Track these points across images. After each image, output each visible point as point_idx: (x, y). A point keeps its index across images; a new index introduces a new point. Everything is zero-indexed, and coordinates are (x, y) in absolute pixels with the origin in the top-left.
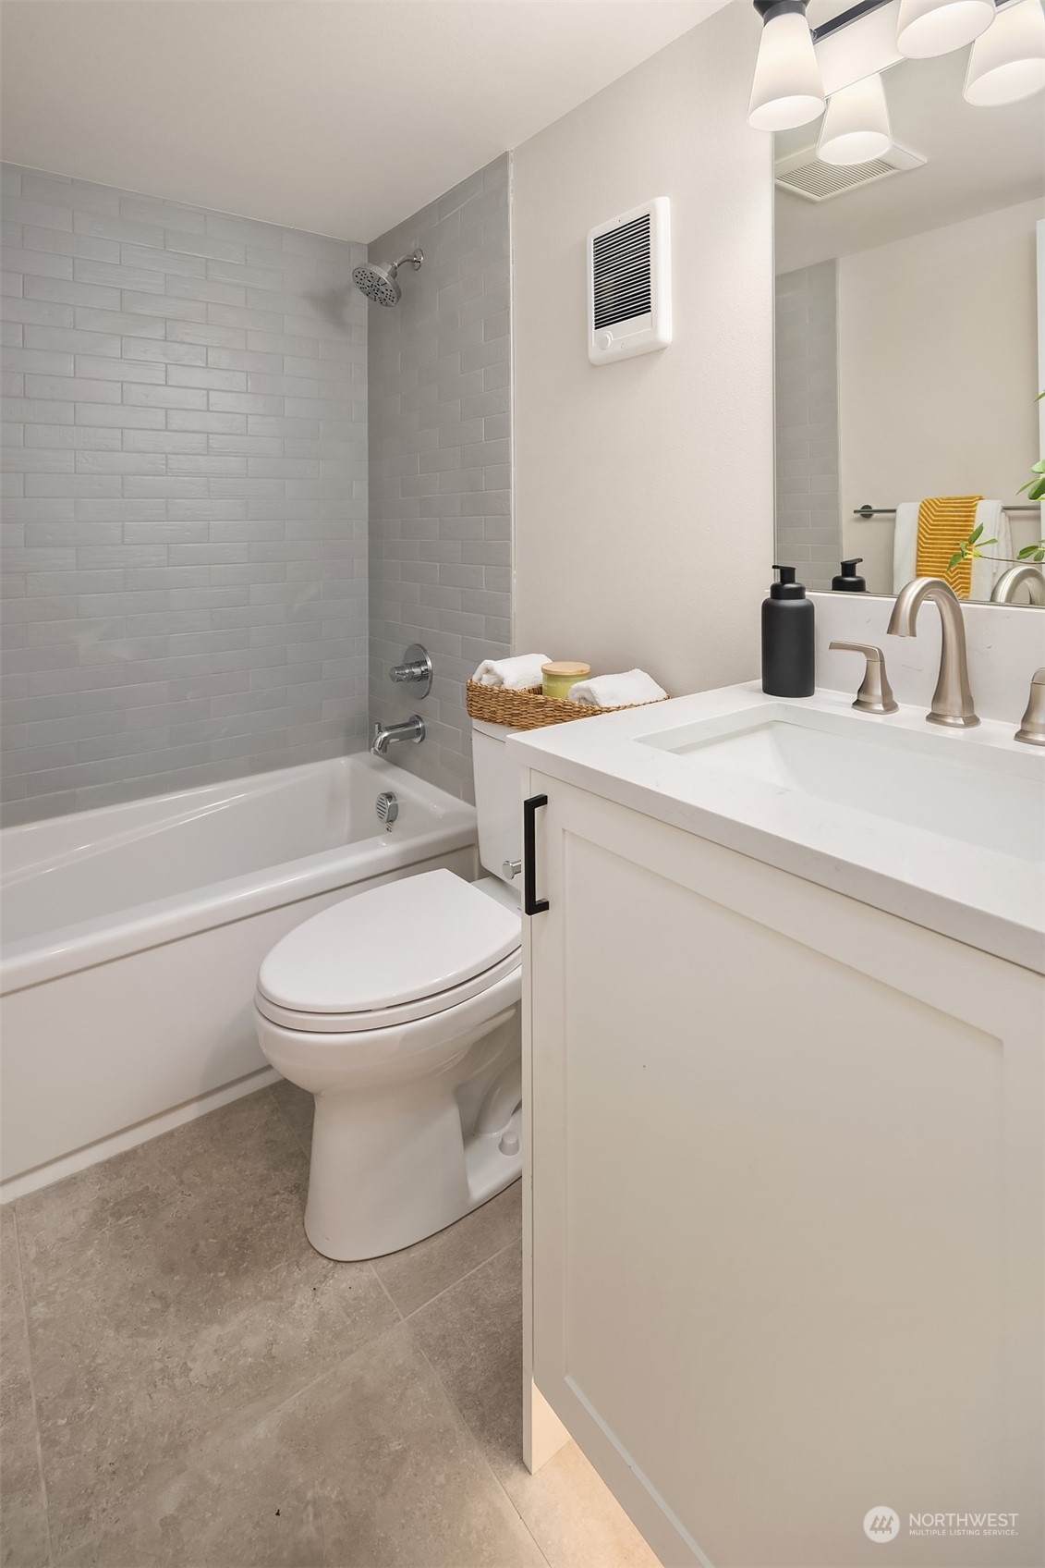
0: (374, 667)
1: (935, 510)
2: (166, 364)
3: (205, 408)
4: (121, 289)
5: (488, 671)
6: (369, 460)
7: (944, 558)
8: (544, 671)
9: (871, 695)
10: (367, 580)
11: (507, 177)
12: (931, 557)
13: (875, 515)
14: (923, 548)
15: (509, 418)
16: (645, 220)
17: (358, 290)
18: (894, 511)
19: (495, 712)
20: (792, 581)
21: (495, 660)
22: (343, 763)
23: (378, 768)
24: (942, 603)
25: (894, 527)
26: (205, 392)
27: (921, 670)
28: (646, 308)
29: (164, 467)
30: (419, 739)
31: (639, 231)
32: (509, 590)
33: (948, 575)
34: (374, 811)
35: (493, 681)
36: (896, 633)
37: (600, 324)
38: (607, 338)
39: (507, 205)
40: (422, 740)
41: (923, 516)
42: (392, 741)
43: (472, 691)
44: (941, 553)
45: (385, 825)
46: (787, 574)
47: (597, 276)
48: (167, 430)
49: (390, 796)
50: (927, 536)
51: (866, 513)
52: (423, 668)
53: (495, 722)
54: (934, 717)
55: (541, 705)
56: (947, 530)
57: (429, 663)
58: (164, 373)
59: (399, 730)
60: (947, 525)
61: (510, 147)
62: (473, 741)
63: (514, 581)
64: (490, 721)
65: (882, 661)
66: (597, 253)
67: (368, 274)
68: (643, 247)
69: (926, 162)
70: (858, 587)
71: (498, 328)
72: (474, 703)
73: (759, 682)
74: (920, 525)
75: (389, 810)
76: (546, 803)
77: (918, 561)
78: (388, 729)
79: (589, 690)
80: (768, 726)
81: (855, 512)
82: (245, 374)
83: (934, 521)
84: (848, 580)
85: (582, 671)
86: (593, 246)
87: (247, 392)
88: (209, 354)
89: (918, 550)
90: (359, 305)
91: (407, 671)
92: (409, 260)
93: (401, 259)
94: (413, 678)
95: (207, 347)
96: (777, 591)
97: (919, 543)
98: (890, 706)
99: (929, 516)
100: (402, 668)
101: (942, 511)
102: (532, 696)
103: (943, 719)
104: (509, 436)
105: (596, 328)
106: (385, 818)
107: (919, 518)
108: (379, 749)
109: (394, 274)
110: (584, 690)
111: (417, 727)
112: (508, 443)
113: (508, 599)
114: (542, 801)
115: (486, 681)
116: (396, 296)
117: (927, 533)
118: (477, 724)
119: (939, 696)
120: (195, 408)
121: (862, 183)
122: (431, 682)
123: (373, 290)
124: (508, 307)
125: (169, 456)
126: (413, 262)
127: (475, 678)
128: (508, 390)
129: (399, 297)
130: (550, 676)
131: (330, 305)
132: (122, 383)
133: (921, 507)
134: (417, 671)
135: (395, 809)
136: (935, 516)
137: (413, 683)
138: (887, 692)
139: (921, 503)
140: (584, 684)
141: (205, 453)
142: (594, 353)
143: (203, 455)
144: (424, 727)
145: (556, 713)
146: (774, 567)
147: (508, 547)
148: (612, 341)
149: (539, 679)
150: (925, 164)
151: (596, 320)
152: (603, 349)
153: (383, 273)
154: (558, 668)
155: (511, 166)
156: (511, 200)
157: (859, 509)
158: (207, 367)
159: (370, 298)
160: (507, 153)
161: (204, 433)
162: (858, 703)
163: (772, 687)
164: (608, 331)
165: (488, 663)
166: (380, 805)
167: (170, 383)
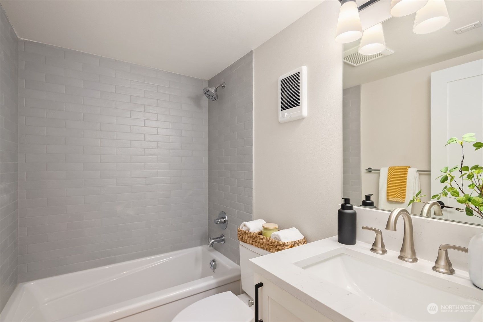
0: (210, 218)
1: (394, 170)
2: (145, 120)
3: (157, 134)
4: (130, 95)
5: (245, 225)
6: (208, 151)
7: (396, 187)
8: (263, 226)
9: (377, 247)
10: (207, 189)
11: (252, 59)
12: (392, 187)
13: (373, 171)
14: (389, 183)
15: (252, 139)
16: (298, 74)
17: (205, 96)
18: (380, 170)
19: (247, 240)
20: (349, 203)
21: (247, 221)
22: (199, 248)
23: (210, 250)
24: (405, 217)
25: (379, 176)
26: (157, 129)
27: (395, 238)
28: (298, 104)
29: (144, 153)
30: (224, 242)
31: (296, 77)
32: (252, 196)
33: (398, 193)
34: (209, 265)
35: (246, 229)
36: (389, 230)
37: (283, 109)
38: (285, 114)
39: (252, 68)
40: (224, 243)
41: (389, 172)
42: (214, 243)
43: (239, 232)
44: (395, 185)
45: (213, 270)
46: (347, 201)
47: (282, 93)
48: (145, 141)
49: (214, 261)
50: (391, 179)
51: (370, 170)
52: (225, 219)
53: (247, 243)
54: (401, 257)
55: (262, 239)
56: (398, 178)
57: (227, 218)
58: (144, 123)
59: (217, 239)
60: (397, 176)
61: (253, 48)
62: (240, 247)
63: (254, 193)
64: (245, 242)
65: (381, 235)
66: (282, 85)
67: (208, 91)
68: (297, 83)
69: (393, 53)
70: (371, 205)
71: (249, 109)
72: (240, 236)
73: (336, 237)
74: (388, 176)
75: (214, 265)
76: (262, 286)
77: (387, 188)
78: (214, 239)
79: (278, 235)
80: (340, 255)
81: (366, 170)
82: (169, 123)
83: (393, 174)
84: (368, 203)
85: (276, 227)
86: (280, 83)
87: (170, 129)
88: (158, 116)
89: (388, 184)
90: (205, 101)
91: (220, 220)
92: (221, 86)
93: (218, 85)
94: (221, 222)
95: (157, 114)
96: (343, 207)
97: (388, 182)
98: (384, 252)
99: (392, 173)
100: (218, 219)
101: (396, 171)
102: (259, 235)
103: (405, 259)
104: (252, 145)
105: (281, 110)
106: (212, 268)
107: (388, 173)
108: (211, 245)
109: (216, 91)
110: (276, 235)
111: (223, 238)
112: (252, 148)
113: (252, 199)
114: (260, 285)
115: (244, 229)
116: (216, 98)
117: (391, 178)
118: (241, 242)
119: (402, 250)
120: (153, 134)
121: (371, 60)
122: (227, 224)
123: (209, 95)
124: (252, 102)
125: (145, 149)
126: (222, 87)
127: (240, 228)
128: (252, 130)
129: (217, 98)
130: (265, 229)
131: (196, 100)
132: (131, 126)
133: (389, 169)
134: (223, 220)
135: (215, 265)
136: (394, 173)
137: (222, 224)
138: (383, 246)
139: (389, 168)
140: (276, 233)
141: (157, 148)
142: (281, 119)
143: (156, 149)
144: (225, 239)
145: (267, 242)
146: (342, 198)
147: (252, 182)
148: (286, 115)
149: (262, 229)
150: (393, 54)
151: (281, 108)
152: (284, 118)
153: (213, 91)
154: (268, 226)
155: (254, 55)
156: (254, 66)
157: (367, 169)
158: (157, 120)
159: (209, 98)
160: (252, 51)
161: (156, 142)
162: (372, 249)
163: (341, 240)
164: (285, 112)
165: (245, 223)
166: (211, 264)
167: (146, 126)
